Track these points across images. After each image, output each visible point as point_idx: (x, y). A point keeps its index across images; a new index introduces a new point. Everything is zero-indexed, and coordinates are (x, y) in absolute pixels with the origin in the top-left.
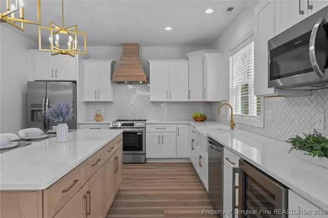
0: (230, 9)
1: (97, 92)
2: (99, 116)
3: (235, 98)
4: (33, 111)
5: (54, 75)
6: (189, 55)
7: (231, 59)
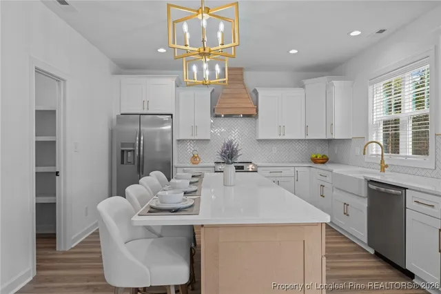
0: (381, 31)
1: (194, 128)
2: (196, 157)
3: (375, 135)
4: (123, 151)
5: (146, 107)
6: (306, 82)
7: (370, 88)
